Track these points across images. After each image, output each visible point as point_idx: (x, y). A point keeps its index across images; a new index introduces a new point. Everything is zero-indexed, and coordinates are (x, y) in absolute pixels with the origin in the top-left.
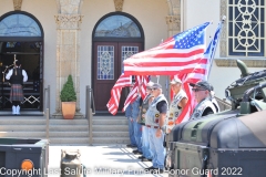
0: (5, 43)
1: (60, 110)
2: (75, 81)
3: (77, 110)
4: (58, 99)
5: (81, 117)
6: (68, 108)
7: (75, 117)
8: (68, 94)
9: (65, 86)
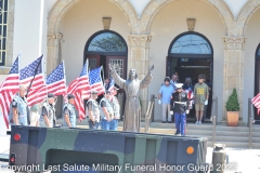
0: (180, 59)
1: (225, 119)
2: (239, 94)
3: (240, 119)
4: (224, 109)
5: (243, 125)
6: (232, 116)
7: (238, 125)
8: (233, 105)
9: (230, 98)
